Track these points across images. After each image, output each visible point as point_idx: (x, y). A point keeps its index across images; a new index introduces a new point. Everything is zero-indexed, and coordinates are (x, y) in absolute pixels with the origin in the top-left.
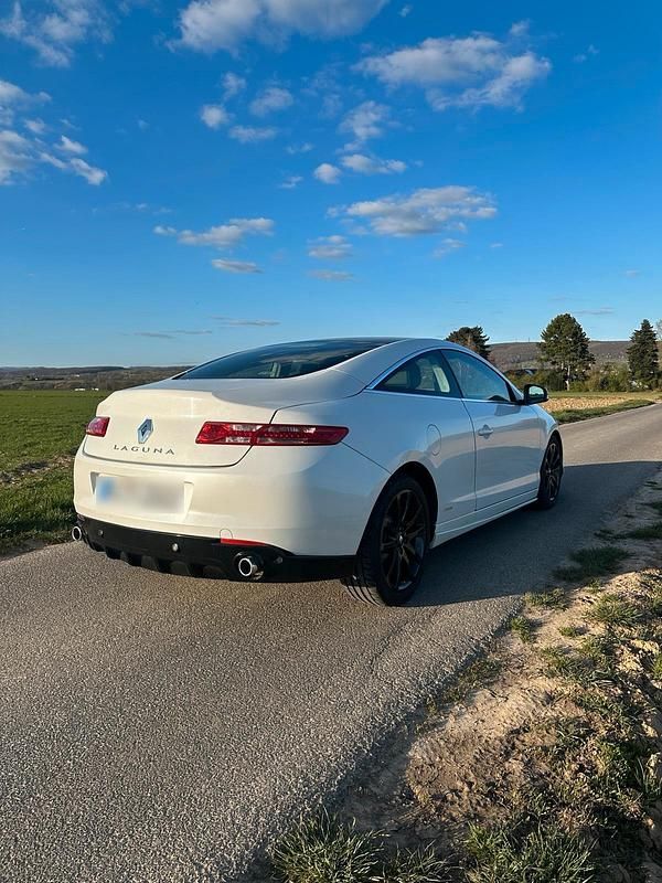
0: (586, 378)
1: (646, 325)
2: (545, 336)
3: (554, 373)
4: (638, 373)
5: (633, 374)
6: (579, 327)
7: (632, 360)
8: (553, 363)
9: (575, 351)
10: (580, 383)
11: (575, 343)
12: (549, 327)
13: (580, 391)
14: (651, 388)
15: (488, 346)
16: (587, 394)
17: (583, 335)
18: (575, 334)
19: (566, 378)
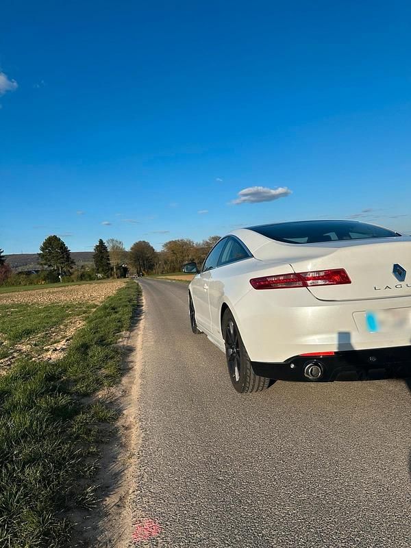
0: (71, 274)
1: (101, 242)
2: (42, 249)
3: (51, 272)
4: (100, 269)
5: (98, 269)
6: (63, 243)
7: (96, 262)
8: (49, 266)
9: (63, 258)
10: (68, 277)
11: (62, 253)
12: (44, 244)
13: (69, 282)
14: (108, 277)
15: (3, 256)
16: (73, 283)
17: (66, 248)
18: (61, 248)
19: (59, 274)
